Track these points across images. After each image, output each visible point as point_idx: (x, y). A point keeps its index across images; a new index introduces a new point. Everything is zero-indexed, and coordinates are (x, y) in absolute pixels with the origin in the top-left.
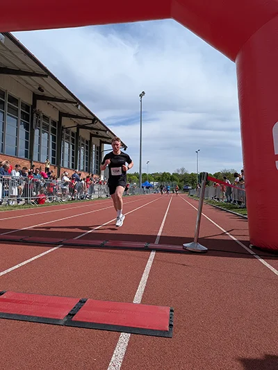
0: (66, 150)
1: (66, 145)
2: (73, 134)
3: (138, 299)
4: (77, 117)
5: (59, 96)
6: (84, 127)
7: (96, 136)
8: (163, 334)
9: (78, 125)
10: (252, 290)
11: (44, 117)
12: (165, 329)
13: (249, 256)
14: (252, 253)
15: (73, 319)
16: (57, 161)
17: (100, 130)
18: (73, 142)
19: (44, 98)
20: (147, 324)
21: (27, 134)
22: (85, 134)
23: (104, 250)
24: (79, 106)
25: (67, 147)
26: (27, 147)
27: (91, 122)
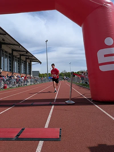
1: (16, 63)
2: (18, 58)
3: (46, 126)
4: (19, 51)
5: (11, 43)
6: (23, 55)
7: (28, 59)
8: (57, 140)
9: (20, 54)
10: (93, 118)
11: (5, 51)
12: (58, 137)
13: (92, 104)
14: (92, 103)
15: (19, 137)
16: (11, 70)
17: (30, 56)
18: (18, 61)
19: (5, 44)
20: (50, 136)
22: (23, 58)
23: (32, 107)
24: (20, 46)
25: (16, 64)
27: (26, 53)
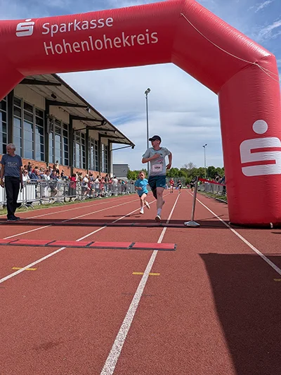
0: (77, 151)
1: (77, 146)
2: (83, 135)
3: (159, 242)
4: (87, 119)
5: (69, 101)
6: (94, 128)
7: (105, 136)
8: (171, 250)
9: (87, 126)
11: (56, 120)
13: (228, 228)
14: (228, 226)
16: (69, 162)
17: (109, 130)
18: (83, 143)
19: (55, 103)
21: (41, 138)
22: (93, 135)
24: (90, 110)
25: (78, 148)
26: (42, 150)
27: (100, 123)
